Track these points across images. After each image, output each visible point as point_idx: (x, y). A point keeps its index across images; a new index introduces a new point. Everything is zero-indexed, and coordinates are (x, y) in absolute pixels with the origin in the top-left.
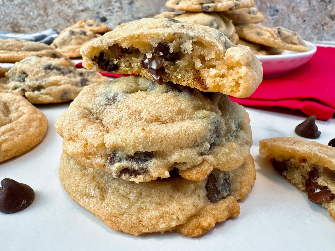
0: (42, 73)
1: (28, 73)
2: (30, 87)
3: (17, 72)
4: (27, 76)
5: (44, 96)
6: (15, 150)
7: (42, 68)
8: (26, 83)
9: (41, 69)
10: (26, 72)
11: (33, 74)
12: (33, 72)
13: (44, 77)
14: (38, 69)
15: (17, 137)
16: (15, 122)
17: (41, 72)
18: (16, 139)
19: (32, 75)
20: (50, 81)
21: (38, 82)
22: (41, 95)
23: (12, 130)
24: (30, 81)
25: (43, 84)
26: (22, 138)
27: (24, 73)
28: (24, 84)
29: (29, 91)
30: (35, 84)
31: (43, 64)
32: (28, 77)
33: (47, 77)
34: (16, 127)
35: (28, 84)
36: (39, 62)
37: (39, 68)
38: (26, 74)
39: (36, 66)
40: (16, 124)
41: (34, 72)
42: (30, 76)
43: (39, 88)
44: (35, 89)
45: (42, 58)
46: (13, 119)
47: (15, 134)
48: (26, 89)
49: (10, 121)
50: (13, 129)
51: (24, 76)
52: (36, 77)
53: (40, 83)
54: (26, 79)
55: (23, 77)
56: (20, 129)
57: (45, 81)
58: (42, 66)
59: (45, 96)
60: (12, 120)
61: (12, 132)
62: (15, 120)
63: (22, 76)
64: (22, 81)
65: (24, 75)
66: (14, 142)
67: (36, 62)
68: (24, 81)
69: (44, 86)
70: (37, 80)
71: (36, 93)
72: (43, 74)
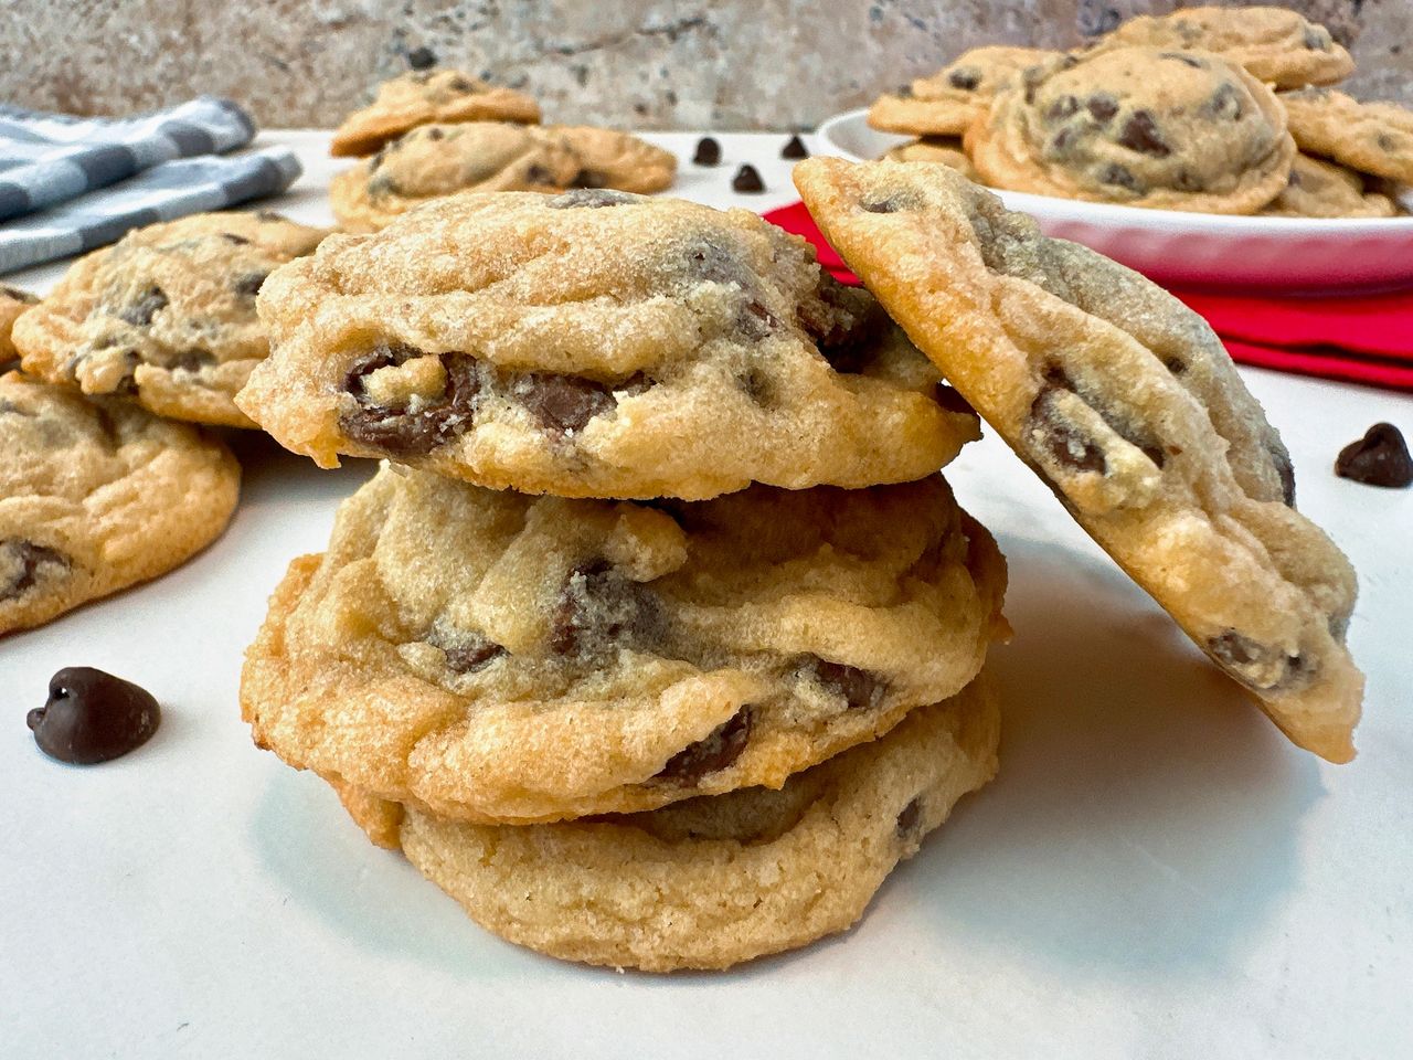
0: (224, 302)
1: (170, 293)
2: (160, 348)
3: (134, 282)
4: (162, 305)
5: (205, 394)
6: (142, 561)
7: (232, 282)
8: (153, 332)
9: (226, 284)
10: (163, 288)
11: (187, 299)
12: (189, 294)
13: (226, 317)
14: (211, 285)
15: (149, 520)
16: (138, 473)
17: (222, 297)
18: (144, 527)
19: (182, 301)
20: (244, 339)
21: (199, 333)
22: (194, 388)
23: (132, 499)
24: (169, 326)
25: (213, 344)
26: (164, 523)
27: (157, 291)
28: (144, 334)
29: (153, 364)
30: (184, 341)
31: (239, 270)
32: (166, 308)
33: (236, 322)
34: (143, 488)
35: (159, 333)
36: (227, 260)
37: (219, 282)
38: (164, 296)
39: (208, 271)
40: (141, 479)
41: (195, 293)
42: (174, 305)
43: (195, 358)
44: (181, 359)
45: (243, 248)
46: (131, 465)
47: (141, 511)
48: (144, 353)
49: (124, 472)
50: (133, 497)
51: (153, 303)
52: (197, 311)
53: (202, 339)
54: (156, 313)
55: (147, 306)
56: (154, 495)
57: (225, 335)
58: (235, 275)
59: (210, 393)
60: (127, 466)
61: (132, 505)
62: (138, 467)
63: (144, 304)
64: (140, 319)
65: (153, 301)
66: (140, 537)
67: (216, 259)
68: (148, 321)
69: (216, 353)
70: (196, 326)
71: (180, 373)
72: (227, 307)
